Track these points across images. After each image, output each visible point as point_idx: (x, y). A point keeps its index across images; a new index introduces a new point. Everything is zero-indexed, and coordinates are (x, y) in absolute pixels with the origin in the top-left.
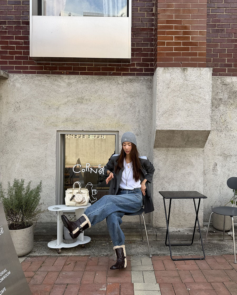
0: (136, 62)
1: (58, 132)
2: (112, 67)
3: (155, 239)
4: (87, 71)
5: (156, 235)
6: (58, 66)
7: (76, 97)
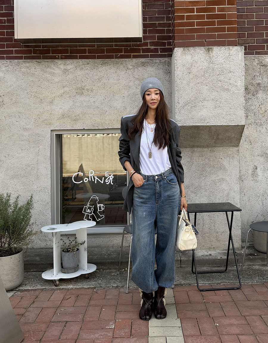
0: (150, 41)
1: (52, 132)
2: (119, 48)
3: (179, 266)
4: (87, 54)
5: (181, 260)
6: (51, 49)
7: (74, 87)
